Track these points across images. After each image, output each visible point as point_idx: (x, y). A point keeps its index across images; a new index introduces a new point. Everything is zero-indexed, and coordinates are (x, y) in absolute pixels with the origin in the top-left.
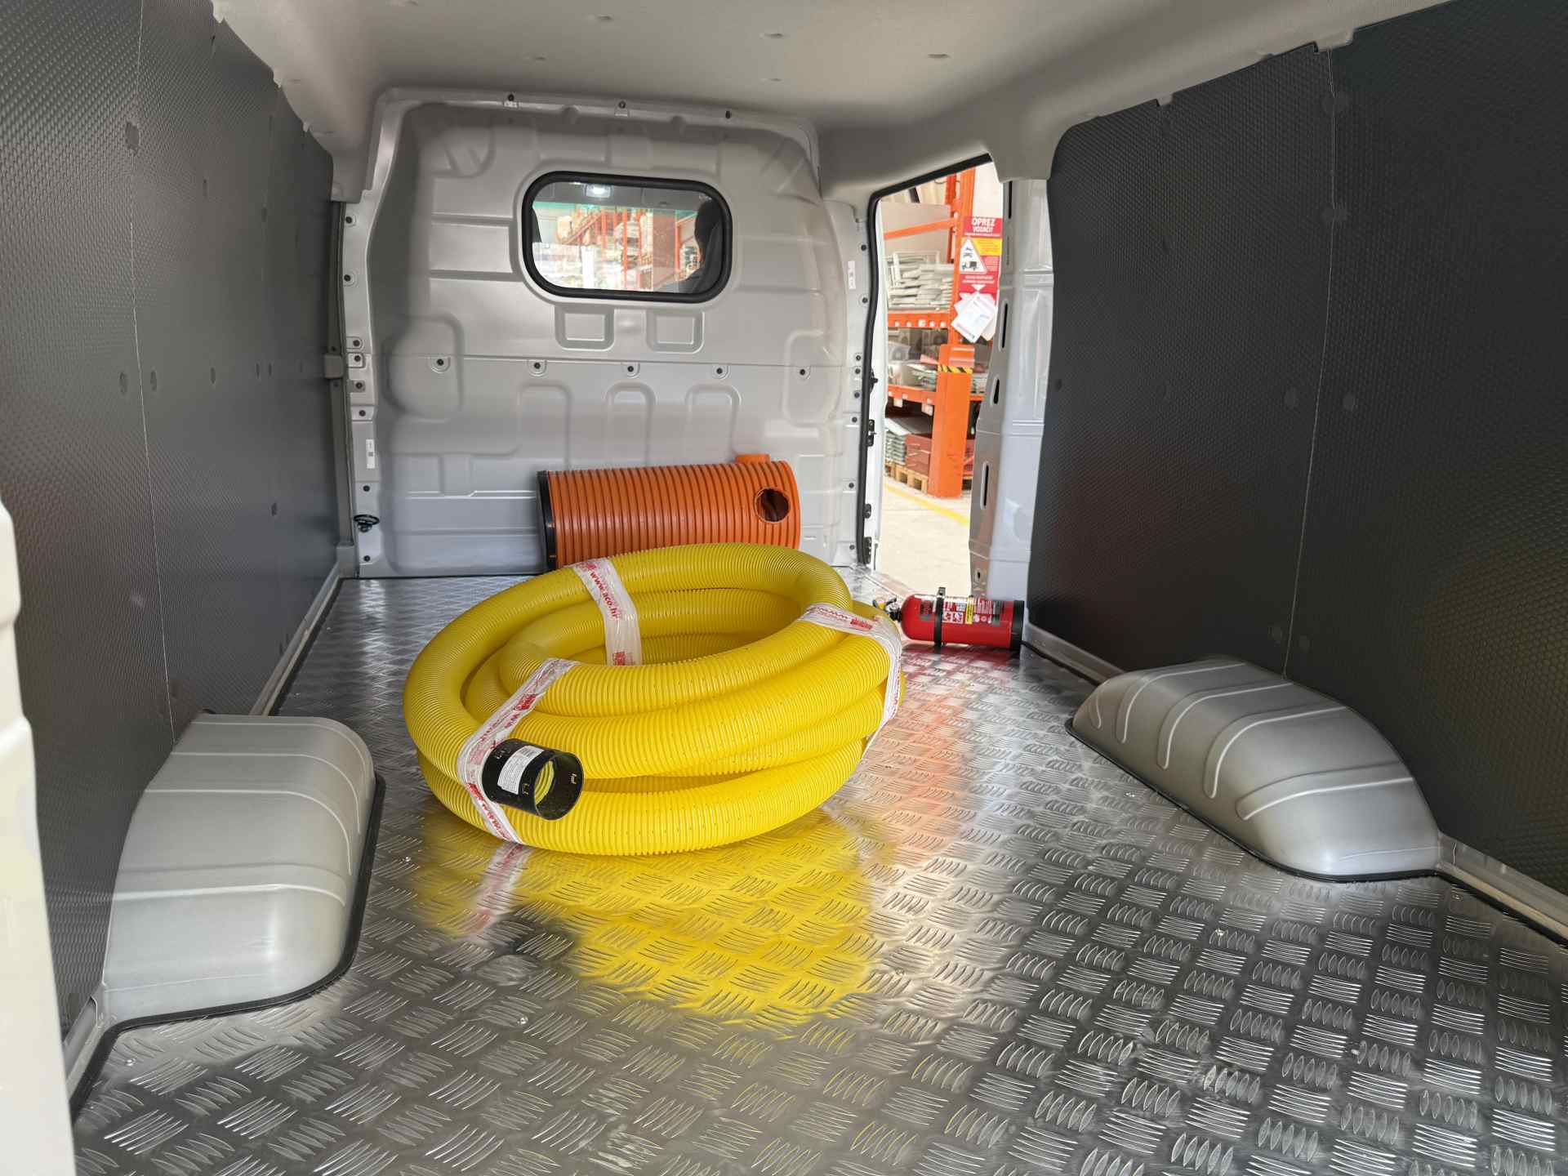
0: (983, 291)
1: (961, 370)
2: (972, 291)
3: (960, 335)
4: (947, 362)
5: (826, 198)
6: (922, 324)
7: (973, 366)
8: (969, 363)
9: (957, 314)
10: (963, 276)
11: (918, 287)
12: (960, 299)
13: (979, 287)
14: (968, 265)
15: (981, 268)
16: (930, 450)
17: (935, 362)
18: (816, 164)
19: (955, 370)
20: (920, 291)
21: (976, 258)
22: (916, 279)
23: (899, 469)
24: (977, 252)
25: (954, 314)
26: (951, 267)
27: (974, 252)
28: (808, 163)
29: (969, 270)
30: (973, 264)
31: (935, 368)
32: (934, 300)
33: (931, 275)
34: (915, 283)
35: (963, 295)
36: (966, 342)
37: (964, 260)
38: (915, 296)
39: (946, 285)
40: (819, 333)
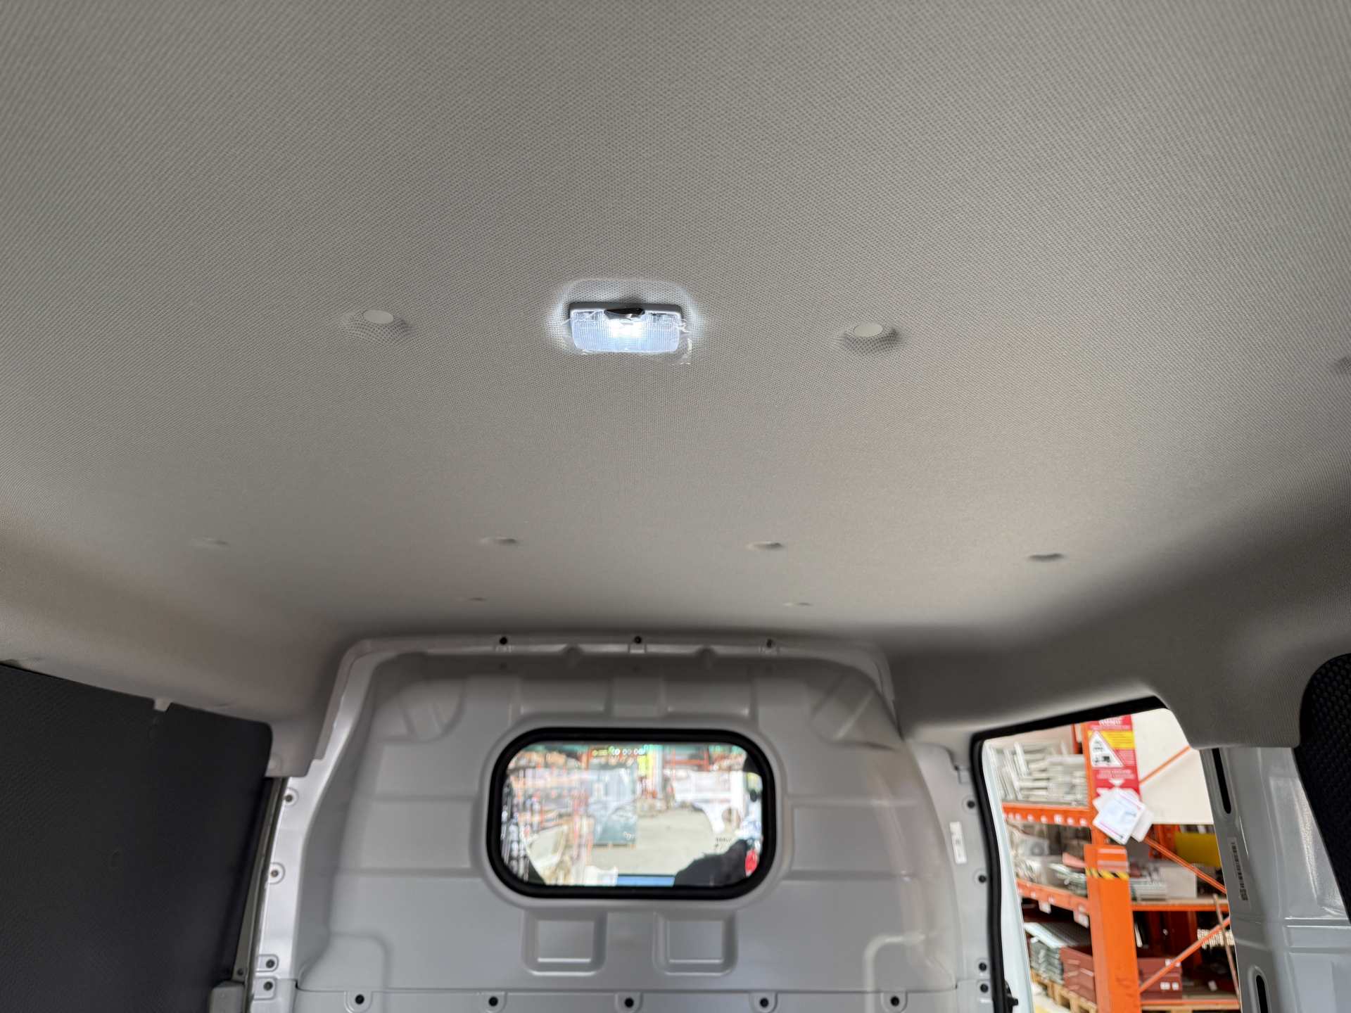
0: (1123, 786)
1: (1115, 875)
2: (1110, 786)
3: (1106, 836)
4: (1097, 867)
5: (910, 741)
6: (1058, 820)
7: (1128, 870)
8: (1122, 868)
9: (1097, 812)
10: (1097, 771)
11: (1048, 779)
12: (1098, 795)
13: (1117, 782)
14: (1101, 759)
15: (1116, 762)
16: (1093, 971)
17: (1080, 864)
18: (890, 697)
19: (1108, 876)
20: (1051, 784)
21: (1108, 752)
22: (1044, 771)
23: (1059, 990)
24: (1108, 744)
25: (1093, 812)
26: (1080, 759)
27: (1105, 747)
28: (880, 697)
29: (1103, 764)
30: (1107, 759)
31: (1082, 871)
32: (1068, 793)
33: (1060, 768)
34: (1044, 775)
35: (1101, 791)
36: (1113, 842)
37: (1095, 754)
38: (1045, 788)
39: (1079, 779)
40: (917, 938)
